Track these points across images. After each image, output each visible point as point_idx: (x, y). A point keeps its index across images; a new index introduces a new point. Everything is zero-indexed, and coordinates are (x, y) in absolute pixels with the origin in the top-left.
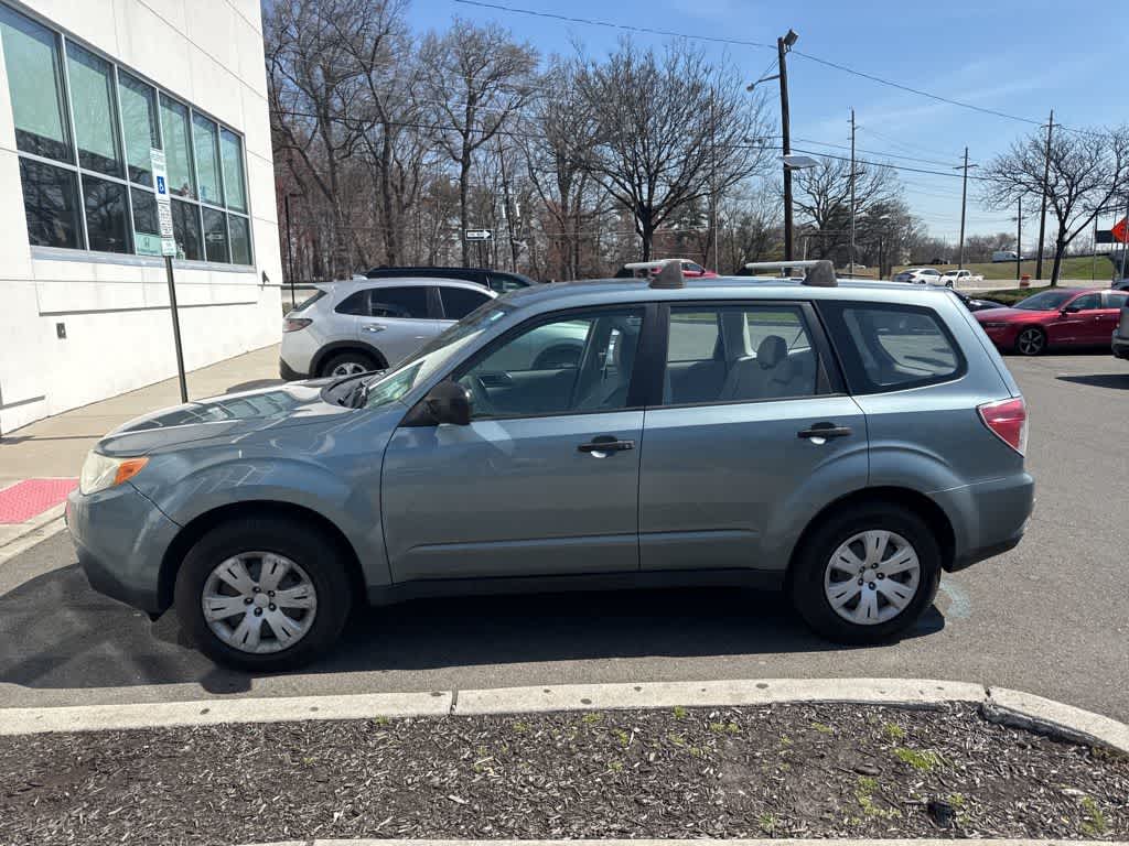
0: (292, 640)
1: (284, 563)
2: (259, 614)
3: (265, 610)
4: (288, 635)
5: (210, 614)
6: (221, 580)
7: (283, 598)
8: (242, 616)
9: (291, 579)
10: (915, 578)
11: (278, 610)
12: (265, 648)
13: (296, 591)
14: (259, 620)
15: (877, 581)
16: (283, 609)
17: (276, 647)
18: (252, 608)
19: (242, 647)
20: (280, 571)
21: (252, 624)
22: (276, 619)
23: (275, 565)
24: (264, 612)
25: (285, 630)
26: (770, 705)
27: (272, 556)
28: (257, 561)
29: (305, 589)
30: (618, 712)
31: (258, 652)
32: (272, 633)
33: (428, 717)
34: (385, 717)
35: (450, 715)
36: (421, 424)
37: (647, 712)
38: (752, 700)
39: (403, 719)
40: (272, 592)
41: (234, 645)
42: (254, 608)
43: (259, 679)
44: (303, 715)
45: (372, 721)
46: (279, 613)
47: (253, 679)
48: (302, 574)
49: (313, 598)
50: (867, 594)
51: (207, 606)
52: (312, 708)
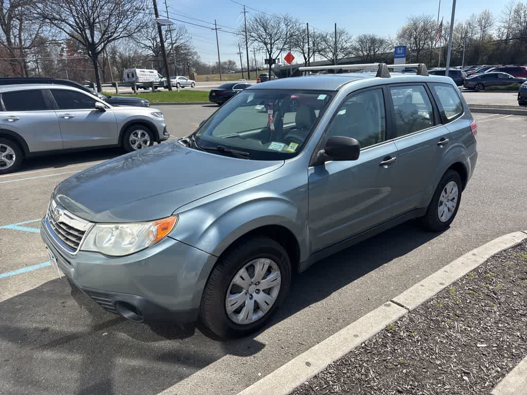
0: (270, 306)
1: (267, 262)
2: (251, 298)
3: (254, 294)
4: (268, 304)
5: (230, 309)
6: (233, 285)
7: (264, 284)
8: (244, 303)
9: (269, 271)
10: (456, 200)
11: (261, 292)
12: (255, 317)
13: (271, 276)
14: (253, 301)
15: (447, 203)
16: (263, 291)
17: (260, 314)
18: (248, 295)
19: (247, 322)
20: (266, 267)
21: (250, 304)
22: (260, 297)
23: (261, 265)
24: (254, 296)
25: (265, 302)
26: (487, 261)
27: (263, 260)
28: (252, 267)
29: (277, 274)
30: (454, 284)
31: (253, 321)
32: (257, 307)
33: (403, 317)
34: (389, 325)
35: (409, 312)
36: (318, 164)
37: (462, 279)
38: (482, 261)
39: (396, 322)
40: (259, 282)
41: (242, 323)
42: (248, 296)
43: (257, 337)
44: (357, 342)
45: (387, 329)
46: (262, 293)
47: (255, 339)
48: (275, 266)
49: (279, 279)
50: (446, 209)
51: (228, 304)
52: (354, 336)
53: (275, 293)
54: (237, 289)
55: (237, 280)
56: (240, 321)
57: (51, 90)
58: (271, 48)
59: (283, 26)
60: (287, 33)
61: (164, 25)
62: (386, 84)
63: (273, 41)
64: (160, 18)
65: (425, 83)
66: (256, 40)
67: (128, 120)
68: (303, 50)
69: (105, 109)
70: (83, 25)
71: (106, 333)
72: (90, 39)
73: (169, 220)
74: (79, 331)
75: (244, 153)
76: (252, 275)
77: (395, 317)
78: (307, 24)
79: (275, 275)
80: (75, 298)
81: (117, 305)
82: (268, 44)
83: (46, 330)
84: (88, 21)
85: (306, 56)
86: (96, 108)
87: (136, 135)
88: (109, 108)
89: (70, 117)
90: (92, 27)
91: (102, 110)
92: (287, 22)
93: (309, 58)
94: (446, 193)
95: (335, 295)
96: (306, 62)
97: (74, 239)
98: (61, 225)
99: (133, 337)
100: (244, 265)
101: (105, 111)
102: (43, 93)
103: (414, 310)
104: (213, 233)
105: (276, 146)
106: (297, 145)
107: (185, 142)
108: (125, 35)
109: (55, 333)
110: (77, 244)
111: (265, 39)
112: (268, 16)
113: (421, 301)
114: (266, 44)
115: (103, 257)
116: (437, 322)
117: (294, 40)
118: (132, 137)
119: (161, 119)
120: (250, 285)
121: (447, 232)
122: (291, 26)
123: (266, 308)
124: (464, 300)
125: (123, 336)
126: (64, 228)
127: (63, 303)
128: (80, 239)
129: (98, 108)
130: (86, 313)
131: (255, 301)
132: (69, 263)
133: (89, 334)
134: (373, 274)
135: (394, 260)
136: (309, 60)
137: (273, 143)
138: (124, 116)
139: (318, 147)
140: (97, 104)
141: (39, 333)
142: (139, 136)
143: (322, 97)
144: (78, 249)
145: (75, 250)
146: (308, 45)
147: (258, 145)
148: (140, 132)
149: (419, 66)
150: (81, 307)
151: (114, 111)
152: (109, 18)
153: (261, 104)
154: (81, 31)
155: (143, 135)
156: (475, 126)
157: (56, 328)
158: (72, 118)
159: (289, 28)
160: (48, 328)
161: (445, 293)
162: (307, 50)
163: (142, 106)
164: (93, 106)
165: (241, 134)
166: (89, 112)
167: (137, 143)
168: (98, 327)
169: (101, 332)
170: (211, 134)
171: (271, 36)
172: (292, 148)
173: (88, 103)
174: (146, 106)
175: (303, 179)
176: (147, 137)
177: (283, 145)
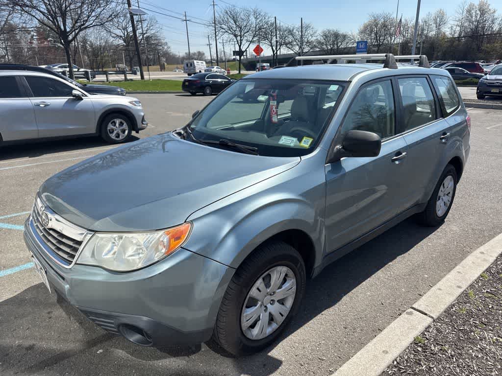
0: (284, 317)
1: (284, 270)
2: (266, 311)
3: (269, 306)
4: (282, 315)
5: (245, 324)
6: (250, 297)
7: (279, 294)
8: (259, 316)
9: (285, 279)
10: (451, 195)
12: (269, 330)
13: (287, 285)
14: (267, 314)
15: (444, 198)
16: (278, 301)
17: (275, 326)
19: (261, 337)
20: (283, 276)
21: (264, 317)
22: (274, 309)
23: (278, 273)
24: (268, 308)
25: (280, 313)
26: (496, 260)
27: (279, 268)
28: (269, 275)
29: (293, 282)
30: (471, 286)
31: (267, 335)
32: (271, 319)
33: (429, 327)
34: (417, 337)
35: (434, 321)
36: (334, 161)
37: (477, 281)
38: (492, 260)
39: (423, 334)
40: (274, 293)
41: (256, 339)
42: (263, 308)
43: (271, 352)
44: (389, 359)
45: (416, 342)
46: (276, 304)
47: (269, 354)
48: (291, 273)
49: (295, 287)
50: (442, 204)
51: (244, 320)
52: (383, 352)
53: (289, 303)
54: (253, 302)
55: (253, 292)
56: (254, 336)
57: (27, 77)
58: (241, 40)
59: (252, 19)
60: (256, 26)
61: (137, 15)
62: (394, 76)
63: (242, 34)
64: (133, 7)
65: (427, 75)
66: (227, 32)
67: (107, 109)
68: (271, 43)
69: (83, 97)
70: (55, 13)
71: (101, 351)
72: (62, 27)
73: (182, 228)
74: (69, 348)
75: (251, 148)
76: (268, 285)
77: (421, 328)
78: (275, 18)
79: (291, 283)
80: (62, 307)
81: (121, 328)
82: (238, 36)
83: (31, 348)
84: (60, 8)
85: (274, 48)
86: (73, 96)
87: (114, 124)
88: (86, 96)
89: (46, 105)
90: (64, 16)
91: (79, 98)
92: (257, 15)
93: (277, 51)
94: (444, 187)
95: (345, 299)
96: (274, 54)
97: (68, 250)
98: (51, 232)
99: (132, 355)
100: (261, 275)
101: (82, 99)
102: (17, 79)
103: (439, 318)
104: (230, 242)
105: (287, 141)
106: (311, 140)
107: (179, 134)
108: (98, 24)
109: (43, 352)
110: (73, 256)
111: (235, 31)
112: (238, 9)
113: (442, 307)
114: (236, 36)
115: (105, 272)
116: (465, 332)
117: (263, 33)
118: (110, 126)
119: (139, 108)
120: (266, 296)
121: (443, 226)
122: (260, 19)
123: (280, 320)
124: (486, 305)
125: (121, 353)
126: (56, 235)
127: (49, 313)
128: (76, 250)
129: (75, 96)
130: (76, 325)
131: (270, 313)
132: (63, 279)
133: (82, 352)
134: (380, 274)
135: (398, 258)
136: (277, 53)
137: (283, 137)
138: (101, 104)
139: (334, 142)
140: (74, 92)
141: (24, 351)
142: (117, 125)
143: (334, 88)
144: (74, 261)
145: (70, 263)
146: (276, 38)
147: (262, 138)
148: (118, 121)
149: (420, 57)
150: (70, 318)
151: (92, 100)
152: (81, 7)
153: (264, 94)
154: (53, 18)
155: (121, 124)
156: (469, 120)
157: (44, 345)
158: (48, 107)
159: (258, 21)
160: (34, 345)
161: (464, 298)
162: (275, 43)
163: (118, 94)
164: (70, 94)
165: (235, 126)
166: (66, 100)
167: (115, 132)
168: (92, 343)
169: (95, 348)
170: (206, 126)
171: (241, 28)
172: (306, 143)
173: (64, 91)
174: (122, 95)
175: (320, 178)
176: (125, 126)
177: (295, 139)
